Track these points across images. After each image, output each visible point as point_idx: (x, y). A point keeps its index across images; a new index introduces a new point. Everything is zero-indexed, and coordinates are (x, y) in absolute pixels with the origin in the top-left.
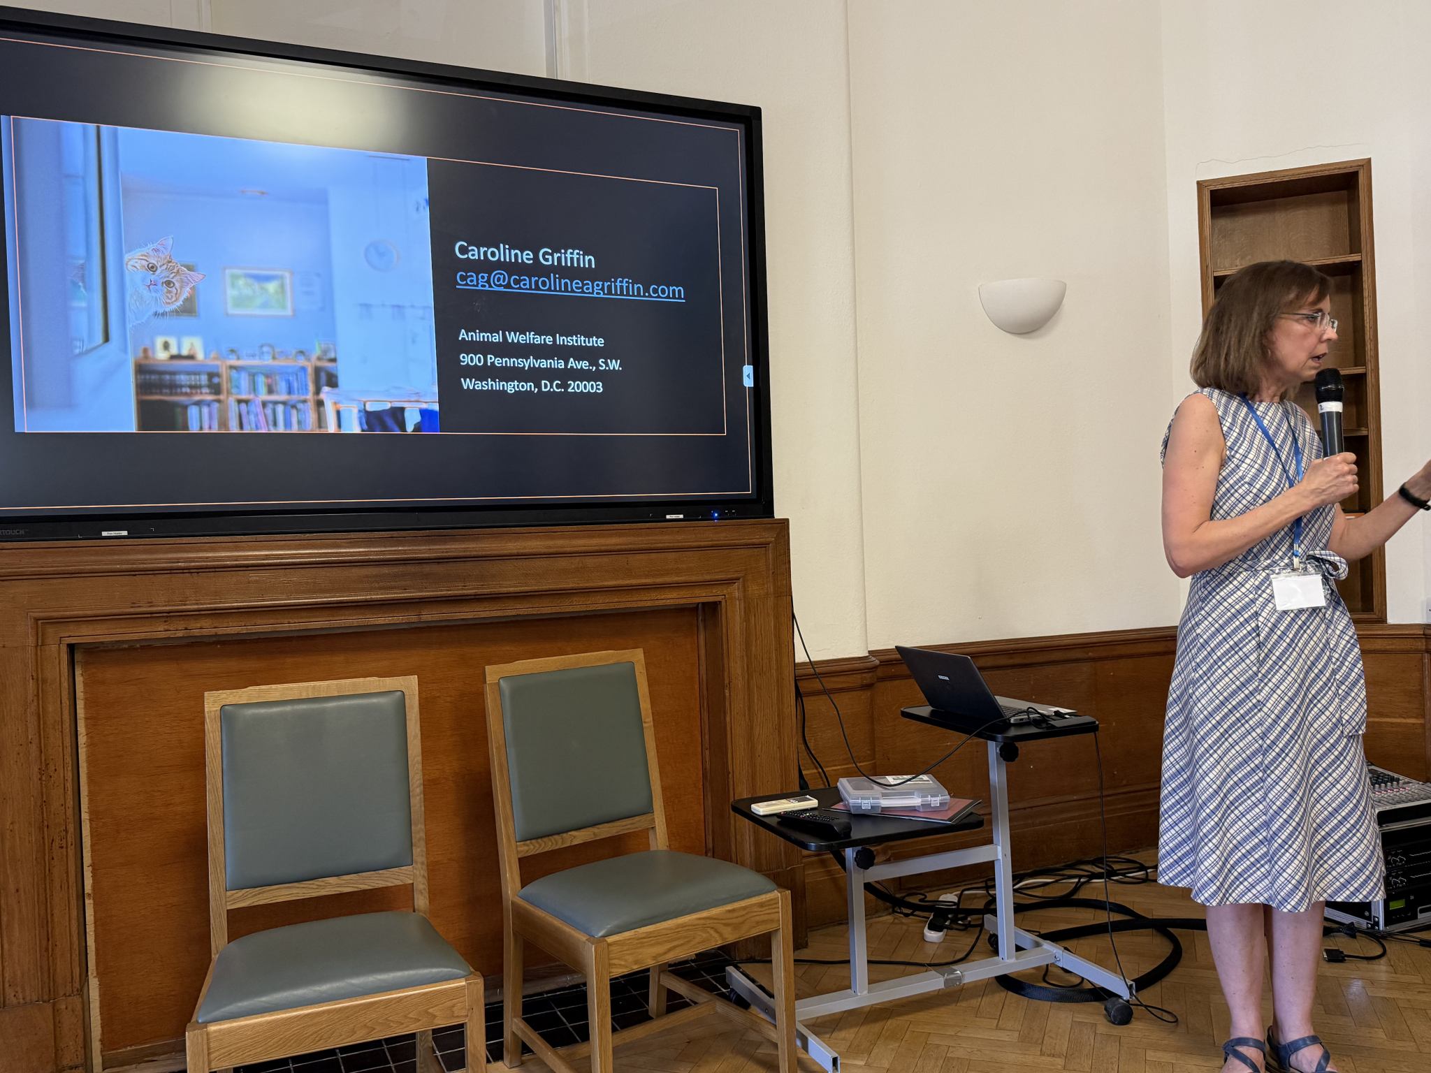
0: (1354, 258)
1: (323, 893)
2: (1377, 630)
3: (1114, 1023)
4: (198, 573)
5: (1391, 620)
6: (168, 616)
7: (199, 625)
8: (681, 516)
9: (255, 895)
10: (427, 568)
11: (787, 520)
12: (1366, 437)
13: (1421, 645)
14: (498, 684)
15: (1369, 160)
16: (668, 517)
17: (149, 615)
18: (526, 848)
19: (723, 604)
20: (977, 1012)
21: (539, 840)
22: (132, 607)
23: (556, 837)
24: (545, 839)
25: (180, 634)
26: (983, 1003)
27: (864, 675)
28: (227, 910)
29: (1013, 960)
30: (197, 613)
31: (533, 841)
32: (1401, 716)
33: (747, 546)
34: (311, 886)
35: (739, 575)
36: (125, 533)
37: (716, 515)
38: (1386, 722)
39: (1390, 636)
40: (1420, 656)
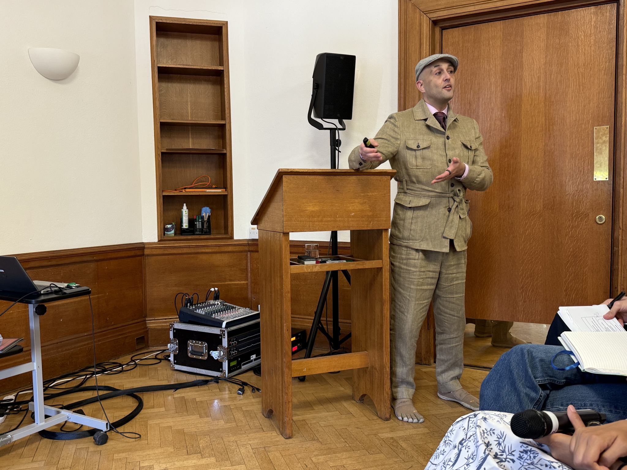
0: (221, 68)
2: (229, 243)
3: (98, 445)
5: (236, 238)
12: (226, 153)
13: (246, 248)
15: (227, 22)
20: (21, 456)
26: (25, 450)
29: (44, 423)
32: (239, 281)
38: (233, 284)
39: (235, 245)
40: (246, 253)
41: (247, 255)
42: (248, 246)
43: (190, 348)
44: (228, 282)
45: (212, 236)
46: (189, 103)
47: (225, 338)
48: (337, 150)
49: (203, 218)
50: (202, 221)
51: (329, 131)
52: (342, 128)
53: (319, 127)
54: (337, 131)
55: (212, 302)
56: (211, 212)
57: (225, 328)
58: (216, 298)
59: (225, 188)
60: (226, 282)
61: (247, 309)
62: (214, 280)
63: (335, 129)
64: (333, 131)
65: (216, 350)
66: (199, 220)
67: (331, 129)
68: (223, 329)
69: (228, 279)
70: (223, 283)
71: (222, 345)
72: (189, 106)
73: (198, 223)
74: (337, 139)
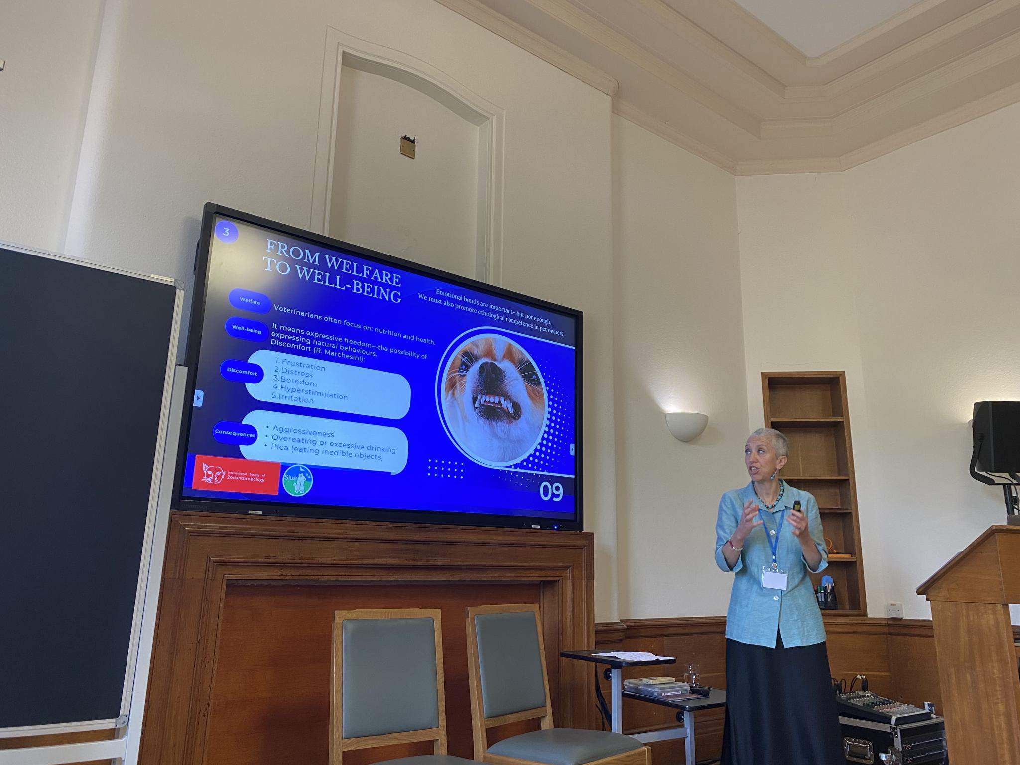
0: (840, 419)
1: (391, 743)
2: (861, 620)
4: (302, 540)
5: (869, 615)
6: (283, 566)
7: (298, 573)
8: (539, 527)
9: (357, 742)
10: (418, 547)
11: (592, 534)
12: (851, 513)
13: (886, 629)
14: (474, 618)
15: (844, 372)
16: (533, 527)
17: (274, 565)
18: (489, 723)
19: (561, 580)
21: (494, 718)
22: (266, 559)
23: (502, 717)
24: (497, 718)
25: (287, 578)
27: (620, 633)
28: (343, 752)
30: (299, 565)
31: (491, 718)
32: (878, 671)
33: (574, 547)
34: (385, 738)
35: (570, 564)
36: (261, 513)
37: (556, 528)
38: (871, 675)
39: (869, 624)
40: (885, 636)
41: (887, 638)
42: (887, 627)
43: (847, 748)
44: (865, 672)
45: (841, 612)
46: (800, 457)
47: (898, 737)
48: (1016, 508)
49: (824, 588)
50: (824, 593)
51: (1002, 486)
52: (1016, 482)
53: (990, 482)
54: (1012, 487)
55: (861, 693)
56: (834, 582)
57: (895, 725)
58: (864, 689)
59: (852, 553)
60: (861, 671)
61: (911, 705)
62: (846, 668)
63: (1010, 484)
64: (1007, 487)
65: (885, 752)
66: (821, 590)
67: (1004, 484)
68: (892, 726)
69: (863, 667)
71: (894, 745)
72: (800, 460)
73: (820, 594)
74: (1013, 495)
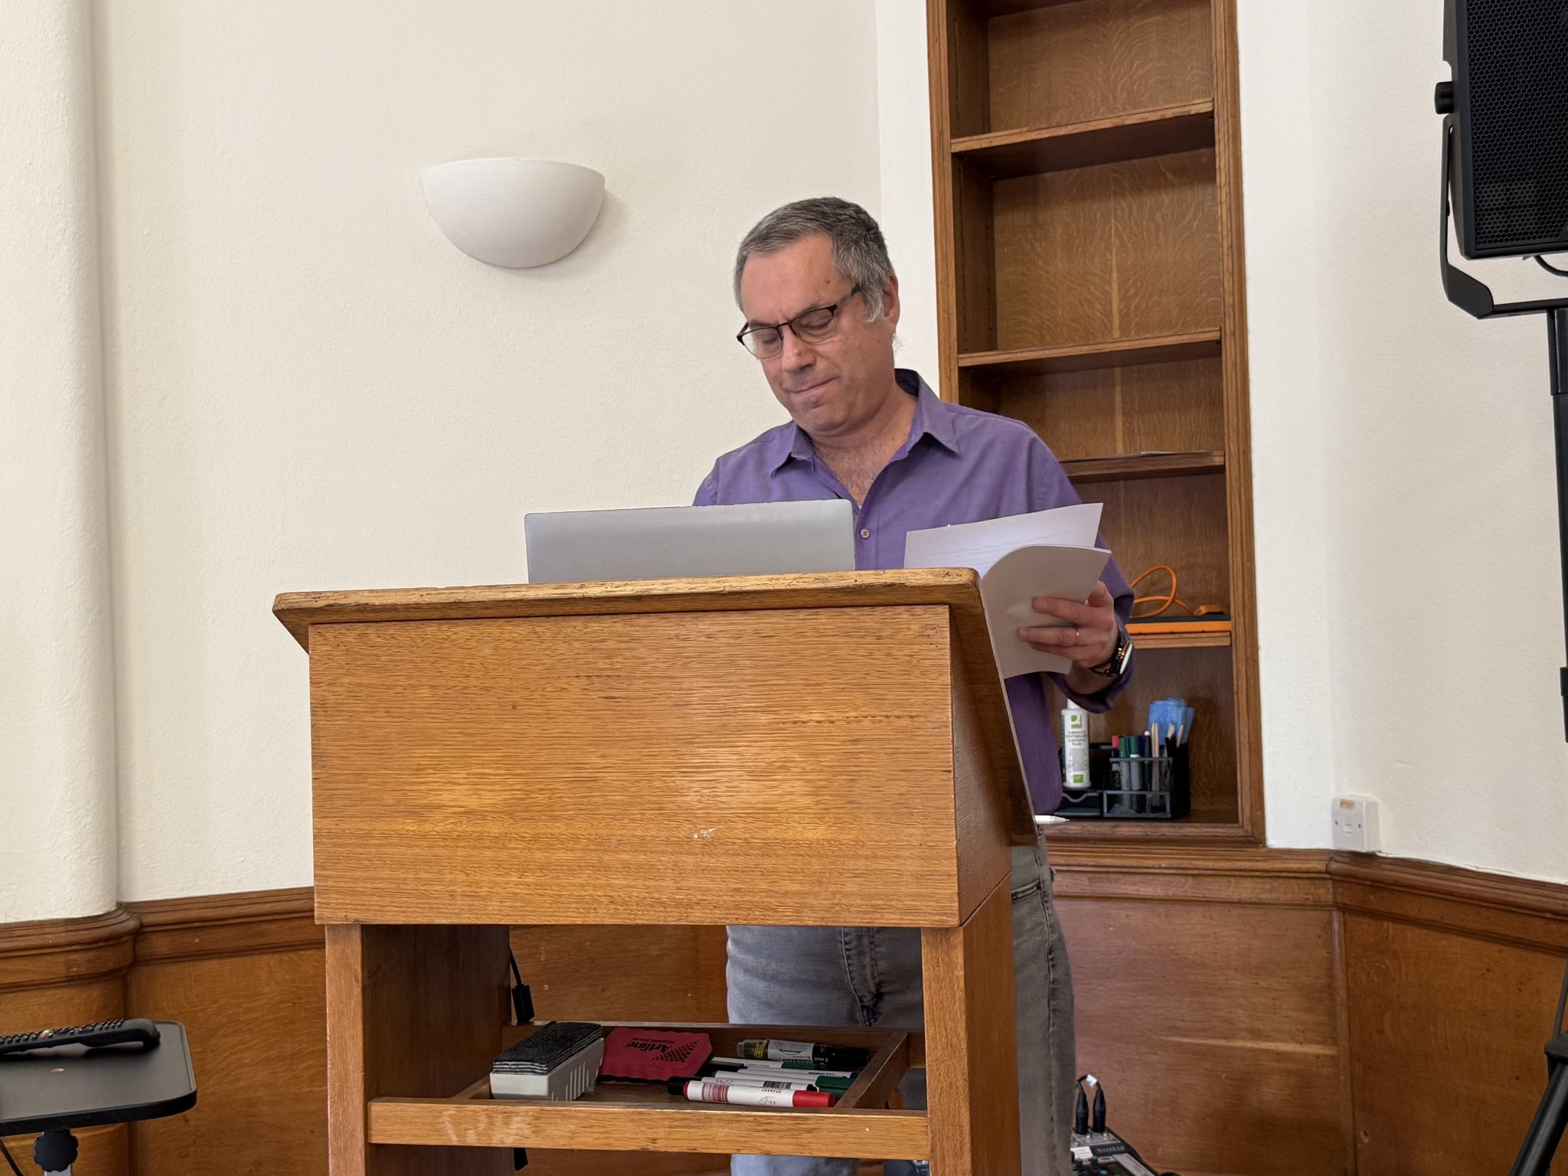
0: (1202, 105)
5: (1275, 839)
12: (1224, 468)
13: (1323, 892)
32: (1294, 1039)
38: (1267, 1051)
39: (1274, 874)
40: (1324, 915)
41: (1330, 923)
42: (1330, 884)
44: (1243, 1039)
46: (1115, 275)
49: (1144, 745)
50: (1142, 765)
60: (1233, 1037)
62: (1180, 1024)
64: (1560, 317)
66: (1130, 754)
67: (1546, 307)
69: (1242, 1025)
70: (1222, 1042)
72: (1115, 285)
73: (1123, 767)
